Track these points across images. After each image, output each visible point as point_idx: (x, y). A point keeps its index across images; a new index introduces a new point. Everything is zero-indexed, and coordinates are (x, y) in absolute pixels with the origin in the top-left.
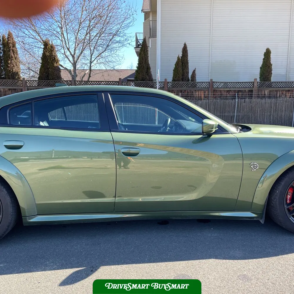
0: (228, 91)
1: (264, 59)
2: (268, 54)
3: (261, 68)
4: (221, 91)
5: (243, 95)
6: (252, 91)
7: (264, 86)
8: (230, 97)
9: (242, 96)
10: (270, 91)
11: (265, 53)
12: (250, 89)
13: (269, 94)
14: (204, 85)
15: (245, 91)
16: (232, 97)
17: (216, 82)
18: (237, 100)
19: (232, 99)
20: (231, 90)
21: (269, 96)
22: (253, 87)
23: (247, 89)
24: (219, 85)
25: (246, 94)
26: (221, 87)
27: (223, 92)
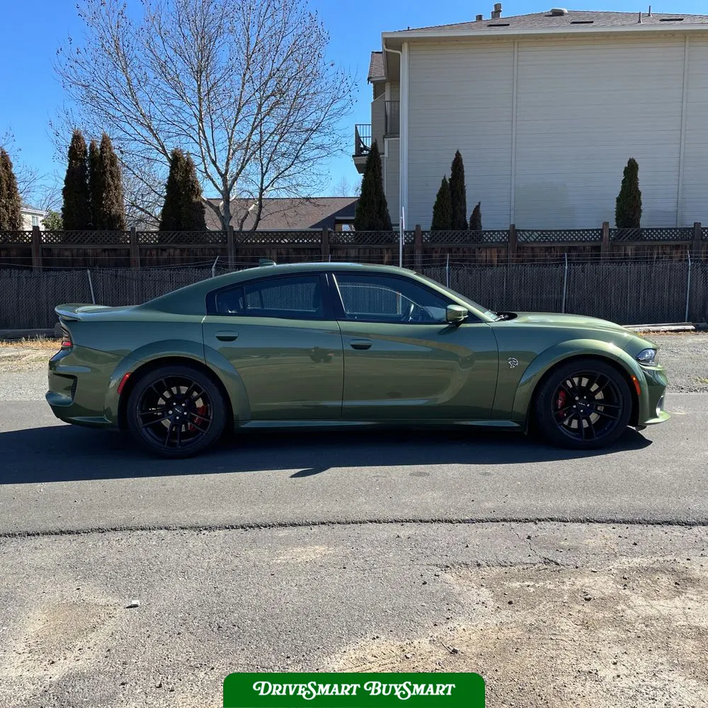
0: (548, 249)
1: (624, 182)
2: (631, 170)
3: (618, 200)
4: (533, 248)
5: (579, 256)
6: (598, 248)
7: (624, 236)
8: (552, 260)
9: (578, 260)
10: (637, 249)
11: (626, 168)
12: (594, 244)
13: (636, 254)
14: (498, 237)
15: (584, 247)
16: (557, 260)
17: (523, 231)
18: (566, 267)
19: (557, 265)
20: (554, 247)
21: (636, 259)
22: (601, 239)
23: (588, 245)
25: (587, 255)
26: (533, 240)
27: (537, 251)
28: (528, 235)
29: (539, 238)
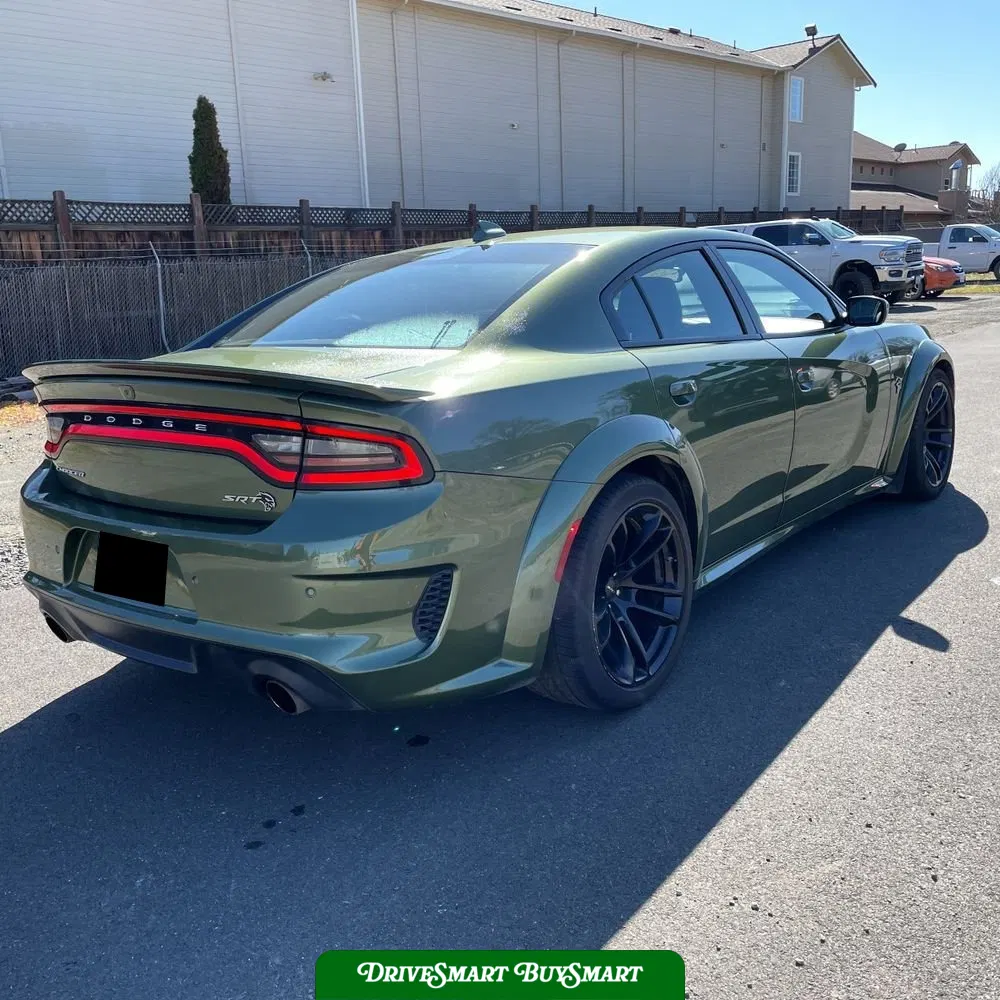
0: (120, 235)
1: (196, 132)
2: (205, 114)
3: (192, 160)
4: (96, 233)
5: (165, 246)
6: (188, 235)
7: (221, 217)
8: (130, 254)
9: (166, 253)
10: (240, 236)
11: (195, 111)
12: (184, 228)
13: (240, 244)
15: (171, 233)
16: (135, 254)
17: (78, 203)
18: (159, 265)
19: (144, 262)
20: (128, 232)
21: (240, 251)
22: (192, 222)
23: (175, 228)
24: (87, 211)
25: (176, 246)
26: (95, 219)
27: (105, 237)
28: (91, 215)
29: (105, 216)
